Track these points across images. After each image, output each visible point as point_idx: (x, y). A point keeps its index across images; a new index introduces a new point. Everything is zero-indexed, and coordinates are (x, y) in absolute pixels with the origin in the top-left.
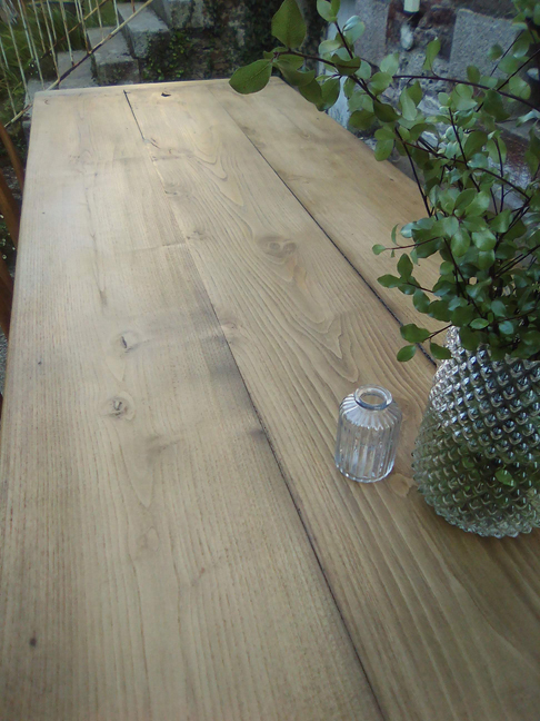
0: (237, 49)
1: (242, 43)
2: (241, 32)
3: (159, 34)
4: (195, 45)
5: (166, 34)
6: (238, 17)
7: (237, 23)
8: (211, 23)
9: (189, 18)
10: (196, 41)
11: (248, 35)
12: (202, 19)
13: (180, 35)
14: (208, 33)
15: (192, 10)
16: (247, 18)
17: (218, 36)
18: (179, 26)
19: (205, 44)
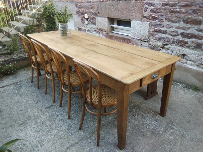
0: (44, 28)
3: (26, 27)
4: (35, 28)
5: (28, 27)
7: (44, 23)
9: (33, 23)
11: (47, 26)
12: (36, 23)
13: (31, 26)
14: (38, 26)
15: (34, 21)
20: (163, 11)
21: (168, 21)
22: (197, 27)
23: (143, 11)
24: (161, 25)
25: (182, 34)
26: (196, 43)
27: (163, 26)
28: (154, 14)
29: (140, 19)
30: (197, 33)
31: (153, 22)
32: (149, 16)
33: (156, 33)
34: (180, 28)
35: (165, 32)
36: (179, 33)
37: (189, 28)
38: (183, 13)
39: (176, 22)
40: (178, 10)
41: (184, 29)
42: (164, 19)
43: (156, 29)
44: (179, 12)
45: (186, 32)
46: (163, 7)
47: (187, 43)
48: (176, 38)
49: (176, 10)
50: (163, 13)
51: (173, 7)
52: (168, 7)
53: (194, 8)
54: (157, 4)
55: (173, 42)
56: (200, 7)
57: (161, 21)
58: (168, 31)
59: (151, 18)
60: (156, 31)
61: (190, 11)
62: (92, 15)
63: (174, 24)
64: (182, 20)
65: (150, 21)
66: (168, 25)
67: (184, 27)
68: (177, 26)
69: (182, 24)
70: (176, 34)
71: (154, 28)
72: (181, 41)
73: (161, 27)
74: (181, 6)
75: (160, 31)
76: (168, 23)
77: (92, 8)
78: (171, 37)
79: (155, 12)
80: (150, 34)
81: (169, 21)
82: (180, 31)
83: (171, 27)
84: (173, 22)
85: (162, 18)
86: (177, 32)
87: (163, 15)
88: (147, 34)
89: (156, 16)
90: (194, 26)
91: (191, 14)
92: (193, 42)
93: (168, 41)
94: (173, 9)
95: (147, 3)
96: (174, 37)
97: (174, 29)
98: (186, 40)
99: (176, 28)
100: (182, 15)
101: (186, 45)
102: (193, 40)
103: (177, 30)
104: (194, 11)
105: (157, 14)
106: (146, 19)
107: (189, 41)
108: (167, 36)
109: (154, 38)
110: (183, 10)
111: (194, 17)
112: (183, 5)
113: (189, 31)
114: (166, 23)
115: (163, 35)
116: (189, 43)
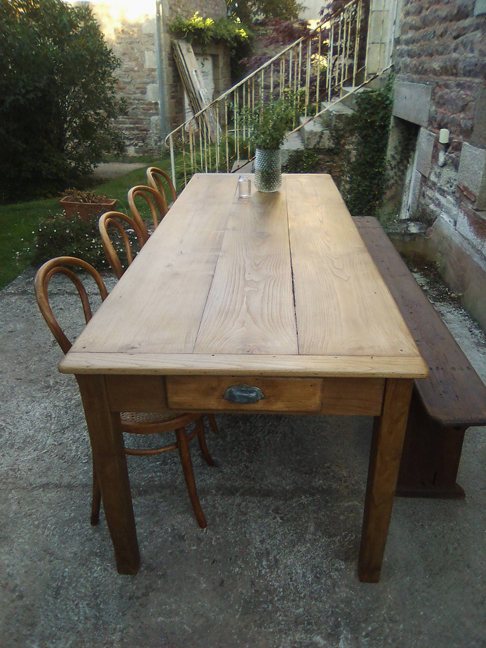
0: (349, 163)
1: (353, 159)
2: (354, 152)
3: (297, 151)
4: (320, 160)
5: (302, 151)
6: (352, 143)
7: (351, 146)
8: (333, 146)
9: (318, 142)
10: (321, 156)
11: (359, 155)
12: (327, 143)
13: (310, 152)
14: (330, 151)
15: (321, 137)
16: (359, 144)
17: (337, 154)
18: (311, 147)
19: (327, 159)
62: (458, 135)
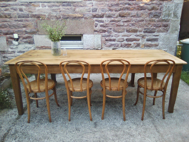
20: (111, 26)
21: (115, 32)
22: (135, 34)
23: (94, 26)
24: (110, 35)
25: (127, 40)
26: (136, 44)
27: (112, 36)
28: (104, 28)
29: (92, 33)
30: (136, 37)
31: (104, 34)
32: (99, 30)
33: (107, 42)
34: (125, 36)
35: (114, 40)
36: (125, 39)
37: (130, 35)
38: (126, 26)
39: (122, 32)
40: (122, 24)
41: (128, 36)
42: (113, 31)
43: (107, 39)
44: (122, 26)
45: (129, 38)
46: (111, 23)
47: (130, 45)
48: (123, 43)
49: (121, 24)
50: (111, 27)
51: (118, 23)
52: (114, 22)
53: (132, 23)
54: (106, 21)
55: (121, 46)
56: (135, 22)
57: (110, 32)
58: (116, 39)
59: (101, 31)
60: (106, 40)
61: (130, 25)
62: (24, 35)
63: (120, 34)
64: (125, 30)
65: (101, 33)
66: (116, 35)
67: (127, 35)
68: (122, 35)
69: (126, 33)
70: (123, 40)
71: (105, 39)
72: (127, 44)
73: (111, 37)
74: (124, 22)
75: (111, 40)
76: (115, 33)
77: (25, 27)
78: (119, 43)
79: (105, 27)
80: (102, 43)
81: (117, 32)
82: (125, 38)
83: (118, 36)
84: (119, 32)
85: (111, 31)
86: (123, 39)
87: (111, 29)
88: (100, 43)
89: (106, 29)
90: (133, 33)
91: (131, 26)
92: (134, 43)
93: (117, 46)
94: (119, 24)
95: (96, 21)
96: (121, 43)
97: (120, 37)
98: (130, 43)
99: (122, 36)
100: (125, 27)
101: (130, 46)
102: (134, 42)
103: (123, 37)
104: (133, 25)
105: (106, 28)
106: (97, 32)
107: (132, 43)
108: (116, 42)
109: (106, 46)
110: (126, 24)
111: (133, 28)
112: (125, 21)
113: (131, 37)
114: (114, 34)
115: (113, 43)
116: (132, 45)
